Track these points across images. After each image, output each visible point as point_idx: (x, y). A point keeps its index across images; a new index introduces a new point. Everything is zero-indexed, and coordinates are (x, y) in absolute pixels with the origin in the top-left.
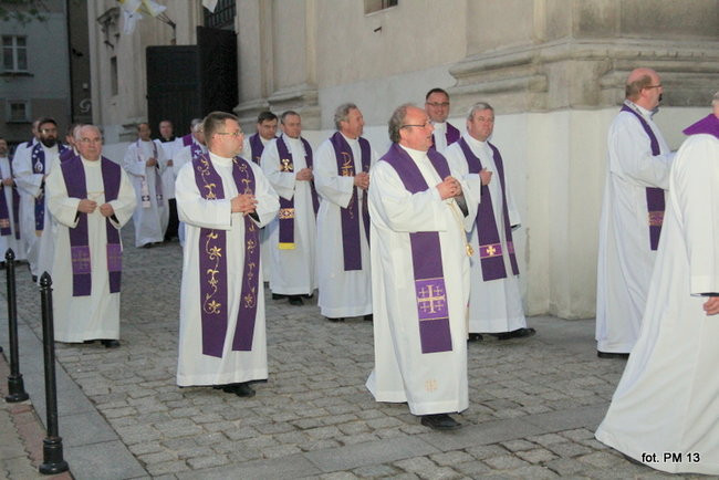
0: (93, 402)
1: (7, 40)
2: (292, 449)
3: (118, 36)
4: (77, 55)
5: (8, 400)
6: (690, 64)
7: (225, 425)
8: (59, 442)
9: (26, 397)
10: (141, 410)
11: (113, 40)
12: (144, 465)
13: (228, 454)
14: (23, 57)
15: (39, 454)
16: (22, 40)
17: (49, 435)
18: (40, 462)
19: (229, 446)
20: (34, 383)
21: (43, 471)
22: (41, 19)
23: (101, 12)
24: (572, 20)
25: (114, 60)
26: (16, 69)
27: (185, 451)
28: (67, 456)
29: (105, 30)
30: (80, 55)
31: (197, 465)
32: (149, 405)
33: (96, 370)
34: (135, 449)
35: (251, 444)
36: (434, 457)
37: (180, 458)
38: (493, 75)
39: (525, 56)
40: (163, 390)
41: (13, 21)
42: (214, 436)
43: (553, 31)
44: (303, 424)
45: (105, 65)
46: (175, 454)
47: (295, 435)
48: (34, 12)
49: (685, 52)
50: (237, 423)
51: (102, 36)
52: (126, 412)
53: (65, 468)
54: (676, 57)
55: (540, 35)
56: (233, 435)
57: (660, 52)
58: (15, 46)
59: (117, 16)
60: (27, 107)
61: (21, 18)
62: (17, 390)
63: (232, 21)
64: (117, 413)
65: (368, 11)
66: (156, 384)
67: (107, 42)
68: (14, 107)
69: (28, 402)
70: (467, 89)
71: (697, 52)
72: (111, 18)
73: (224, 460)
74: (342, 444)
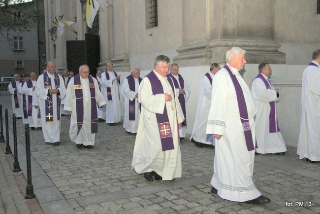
0: (45, 172)
1: (15, 38)
2: (119, 189)
3: (56, 37)
4: (41, 44)
5: (13, 171)
6: (262, 49)
7: (94, 180)
8: (32, 187)
9: (21, 170)
10: (63, 174)
11: (54, 38)
12: (64, 195)
13: (95, 191)
14: (21, 45)
15: (25, 191)
16: (21, 38)
17: (29, 184)
18: (25, 194)
19: (95, 188)
20: (23, 165)
21: (26, 198)
22: (28, 31)
23: (50, 28)
24: (220, 32)
25: (55, 45)
26: (19, 49)
27: (79, 190)
28: (35, 192)
29: (52, 35)
30: (42, 44)
31: (83, 195)
32: (66, 173)
33: (47, 160)
34: (60, 189)
35: (103, 187)
36: (170, 191)
37: (77, 192)
38: (192, 52)
39: (203, 45)
40: (71, 167)
41: (18, 31)
42: (89, 184)
43: (213, 36)
44: (123, 179)
45: (52, 47)
46: (75, 191)
47: (119, 183)
48: (25, 28)
49: (260, 44)
50: (98, 179)
51: (50, 37)
52: (57, 175)
53: (34, 196)
54: (257, 46)
55: (209, 38)
56: (97, 184)
57: (251, 44)
58: (18, 41)
59: (56, 30)
60: (23, 62)
61: (20, 30)
62: (17, 167)
63: (98, 32)
64: (53, 176)
65: (147, 28)
66: (69, 165)
67: (52, 39)
68: (18, 63)
69: (21, 172)
70: (183, 57)
71: (264, 44)
72: (53, 31)
73: (93, 193)
74: (137, 186)
